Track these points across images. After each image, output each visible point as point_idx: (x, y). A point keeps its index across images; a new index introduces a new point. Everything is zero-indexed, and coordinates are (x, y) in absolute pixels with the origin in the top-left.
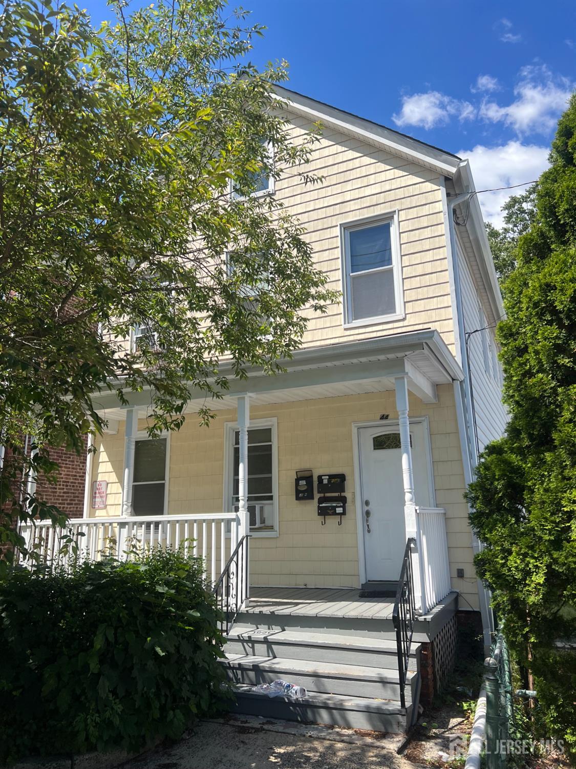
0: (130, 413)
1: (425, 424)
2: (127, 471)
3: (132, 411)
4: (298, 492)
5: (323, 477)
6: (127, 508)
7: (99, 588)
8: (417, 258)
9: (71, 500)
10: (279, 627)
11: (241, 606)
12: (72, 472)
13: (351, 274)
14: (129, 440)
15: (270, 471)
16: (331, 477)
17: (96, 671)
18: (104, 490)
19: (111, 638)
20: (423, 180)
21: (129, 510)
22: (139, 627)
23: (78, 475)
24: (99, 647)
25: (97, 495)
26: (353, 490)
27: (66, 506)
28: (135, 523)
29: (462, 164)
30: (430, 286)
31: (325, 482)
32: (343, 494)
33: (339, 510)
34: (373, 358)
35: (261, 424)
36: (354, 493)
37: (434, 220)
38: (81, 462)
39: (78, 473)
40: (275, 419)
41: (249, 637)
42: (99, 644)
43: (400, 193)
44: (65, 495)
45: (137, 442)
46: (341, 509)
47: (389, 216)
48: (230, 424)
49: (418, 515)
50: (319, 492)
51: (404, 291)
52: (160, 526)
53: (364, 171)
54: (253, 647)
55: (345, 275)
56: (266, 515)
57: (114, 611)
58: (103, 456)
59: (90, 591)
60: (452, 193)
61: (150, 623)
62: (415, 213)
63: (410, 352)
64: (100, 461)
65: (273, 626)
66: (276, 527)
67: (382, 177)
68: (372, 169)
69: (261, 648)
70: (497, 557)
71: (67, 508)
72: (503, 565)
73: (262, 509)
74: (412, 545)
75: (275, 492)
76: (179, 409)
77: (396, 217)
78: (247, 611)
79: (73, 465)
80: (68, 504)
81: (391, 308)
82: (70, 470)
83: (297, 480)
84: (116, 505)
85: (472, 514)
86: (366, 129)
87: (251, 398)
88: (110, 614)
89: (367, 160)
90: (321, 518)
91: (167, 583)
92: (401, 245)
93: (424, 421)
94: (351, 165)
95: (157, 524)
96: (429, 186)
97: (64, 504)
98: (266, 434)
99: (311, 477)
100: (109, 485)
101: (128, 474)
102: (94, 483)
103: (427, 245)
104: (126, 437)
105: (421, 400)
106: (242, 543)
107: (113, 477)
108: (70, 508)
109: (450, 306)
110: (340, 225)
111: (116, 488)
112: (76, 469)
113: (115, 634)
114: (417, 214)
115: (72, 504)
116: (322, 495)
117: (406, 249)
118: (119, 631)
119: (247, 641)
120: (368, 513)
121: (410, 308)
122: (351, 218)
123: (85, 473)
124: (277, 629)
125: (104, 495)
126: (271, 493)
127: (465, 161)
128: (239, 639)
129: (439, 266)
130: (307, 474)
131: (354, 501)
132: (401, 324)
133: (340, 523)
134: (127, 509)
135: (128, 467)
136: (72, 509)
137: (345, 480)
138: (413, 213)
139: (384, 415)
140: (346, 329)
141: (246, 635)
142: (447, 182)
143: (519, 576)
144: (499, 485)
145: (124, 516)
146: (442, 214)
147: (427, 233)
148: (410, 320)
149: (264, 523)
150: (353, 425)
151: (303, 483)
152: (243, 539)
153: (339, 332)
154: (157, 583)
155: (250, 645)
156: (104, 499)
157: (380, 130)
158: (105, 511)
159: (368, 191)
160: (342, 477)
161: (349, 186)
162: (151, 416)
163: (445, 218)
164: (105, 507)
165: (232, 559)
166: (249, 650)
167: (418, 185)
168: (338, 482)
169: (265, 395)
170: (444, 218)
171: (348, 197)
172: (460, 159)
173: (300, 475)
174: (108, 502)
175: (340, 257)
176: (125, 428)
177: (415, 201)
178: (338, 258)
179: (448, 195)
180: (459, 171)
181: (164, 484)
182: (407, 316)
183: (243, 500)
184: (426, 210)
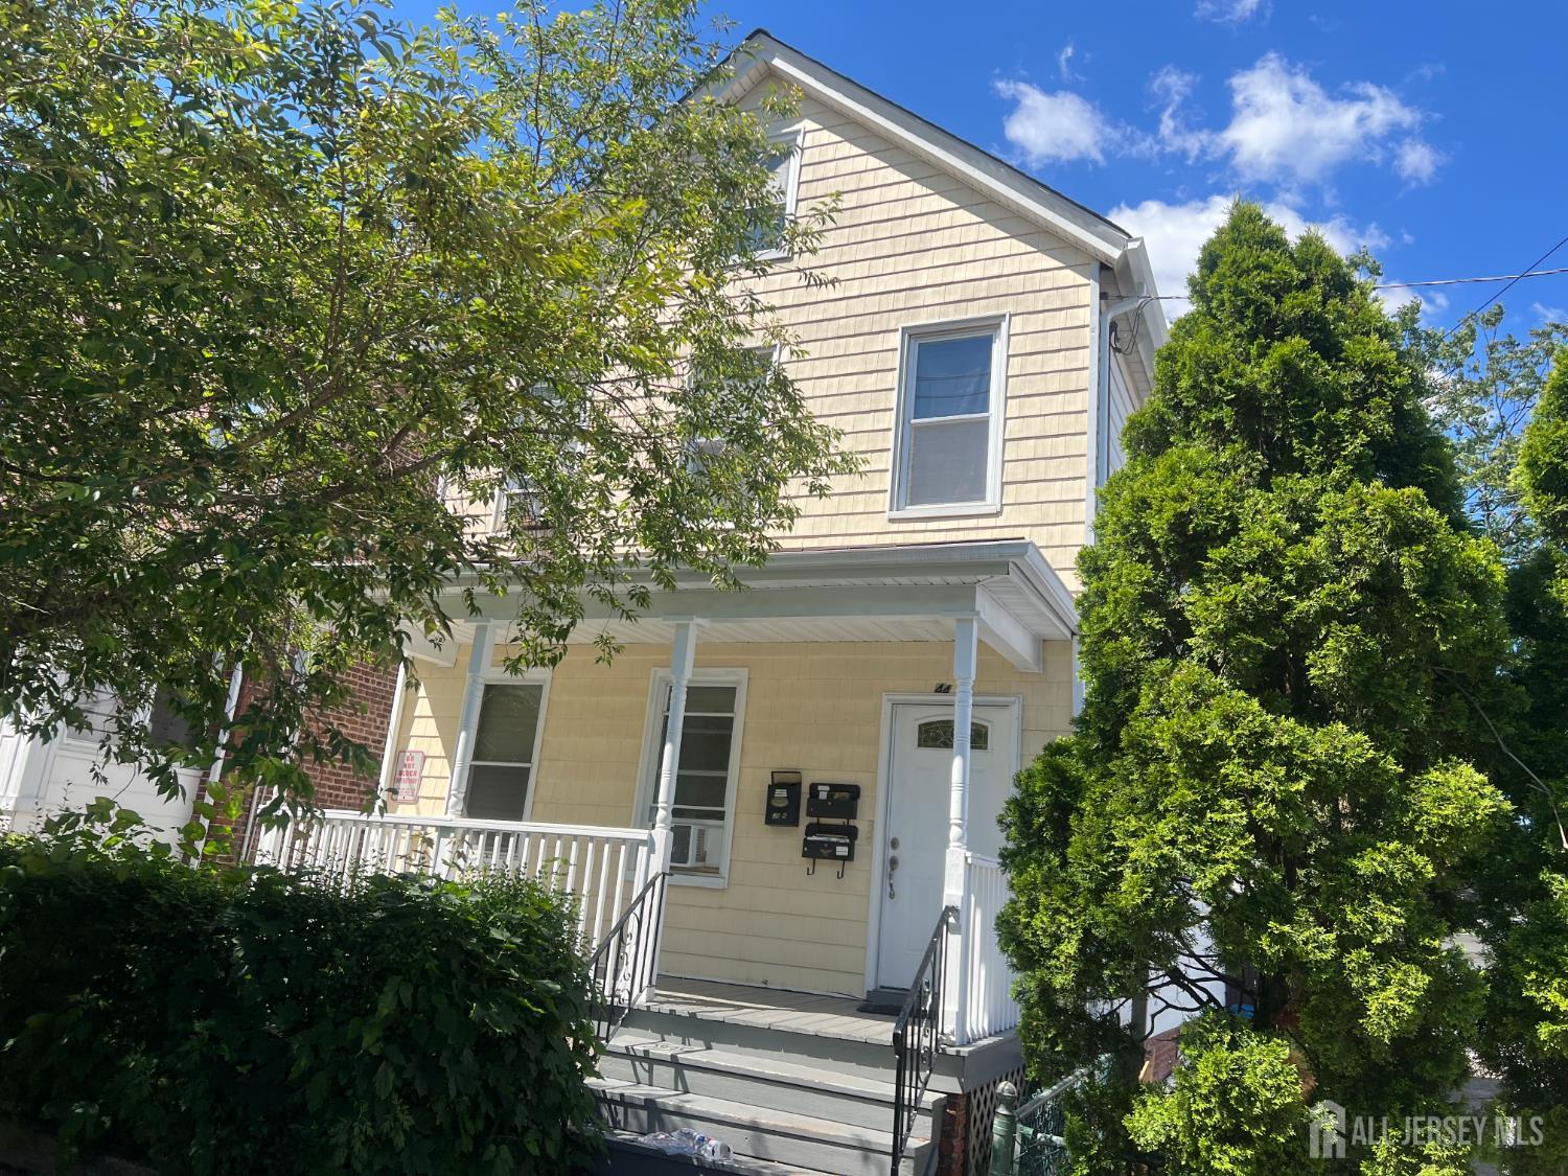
0: (481, 631)
1: (1015, 710)
2: (463, 734)
3: (485, 628)
4: (770, 809)
5: (820, 788)
6: (456, 802)
7: (394, 915)
8: (1034, 406)
9: (352, 784)
10: (701, 1042)
11: (638, 996)
12: (361, 731)
13: (913, 421)
14: (474, 681)
15: (723, 765)
16: (835, 788)
17: (375, 1052)
18: (417, 768)
19: (407, 1001)
20: (1061, 265)
21: (460, 806)
22: (455, 990)
23: (371, 737)
24: (386, 1012)
25: (404, 777)
26: (870, 817)
27: (342, 793)
28: (467, 830)
29: (1132, 246)
30: (1052, 458)
31: (823, 796)
32: (852, 822)
33: (842, 851)
34: (919, 579)
35: (717, 677)
36: (872, 822)
37: (1071, 338)
38: (379, 715)
39: (372, 734)
40: (744, 672)
41: (646, 1052)
42: (386, 1007)
43: (1017, 284)
44: (343, 773)
45: (489, 688)
46: (846, 849)
47: (993, 323)
48: (661, 672)
49: (969, 867)
50: (809, 814)
51: (1004, 462)
52: (512, 839)
53: (956, 236)
54: (650, 1071)
55: (902, 422)
56: (708, 847)
57: (416, 956)
58: (423, 707)
59: (382, 919)
60: (1112, 292)
61: (474, 987)
62: (1040, 322)
63: (984, 577)
64: (416, 714)
65: (692, 1040)
66: (724, 871)
67: (988, 250)
68: (972, 234)
69: (665, 1074)
70: (1019, 913)
71: (344, 797)
72: (1027, 925)
73: (701, 834)
74: (952, 920)
75: (730, 806)
76: (563, 633)
77: (1004, 325)
78: (648, 1007)
79: (363, 718)
80: (346, 790)
81: (977, 491)
82: (358, 726)
83: (772, 788)
84: (436, 798)
85: (1006, 849)
86: (968, 160)
87: (699, 627)
88: (410, 960)
89: (964, 216)
90: (808, 862)
91: (511, 927)
92: (1007, 377)
93: (1014, 703)
94: (933, 222)
95: (506, 836)
96: (1070, 277)
97: (338, 789)
98: (727, 695)
99: (799, 784)
100: (428, 760)
101: (464, 741)
102: (399, 753)
103: (1054, 383)
104: (468, 675)
105: (1013, 666)
106: (654, 885)
107: (437, 747)
108: (350, 798)
109: (1083, 500)
110: (903, 328)
111: (440, 767)
112: (370, 726)
113: (414, 996)
114: (1044, 324)
115: (353, 791)
116: (815, 820)
117: (1016, 386)
118: (420, 989)
119: (641, 1059)
120: (894, 862)
121: (1011, 492)
122: (923, 319)
123: (385, 736)
124: (697, 1045)
125: (417, 777)
126: (723, 806)
127: (1137, 240)
128: (628, 1055)
129: (1070, 424)
130: (792, 778)
131: (870, 838)
132: (991, 522)
133: (840, 876)
134: (454, 806)
135: (466, 728)
136: (352, 801)
137: (858, 796)
138: (1037, 322)
139: (941, 686)
140: (892, 521)
141: (641, 1048)
142: (1105, 273)
143: (1046, 943)
144: (1042, 802)
145: (450, 816)
146: (1087, 329)
147: (1058, 362)
148: (1010, 516)
149: (704, 860)
150: (885, 697)
151: (781, 793)
152: (655, 878)
153: (880, 523)
154: (493, 924)
155: (646, 1066)
156: (415, 785)
157: (992, 165)
158: (413, 807)
159: (960, 273)
160: (854, 791)
161: (926, 260)
162: (515, 640)
163: (1092, 338)
164: (416, 801)
165: (631, 910)
166: (643, 1075)
167: (1051, 273)
168: (845, 798)
169: (729, 625)
170: (1089, 337)
171: (923, 278)
172: (1130, 237)
173: (778, 778)
174: (422, 793)
175: (896, 388)
176: (468, 659)
177: (1040, 302)
178: (893, 389)
179: (1103, 296)
180: (1124, 256)
181: (528, 769)
182: (1005, 508)
183: (663, 808)
184: (1060, 320)
